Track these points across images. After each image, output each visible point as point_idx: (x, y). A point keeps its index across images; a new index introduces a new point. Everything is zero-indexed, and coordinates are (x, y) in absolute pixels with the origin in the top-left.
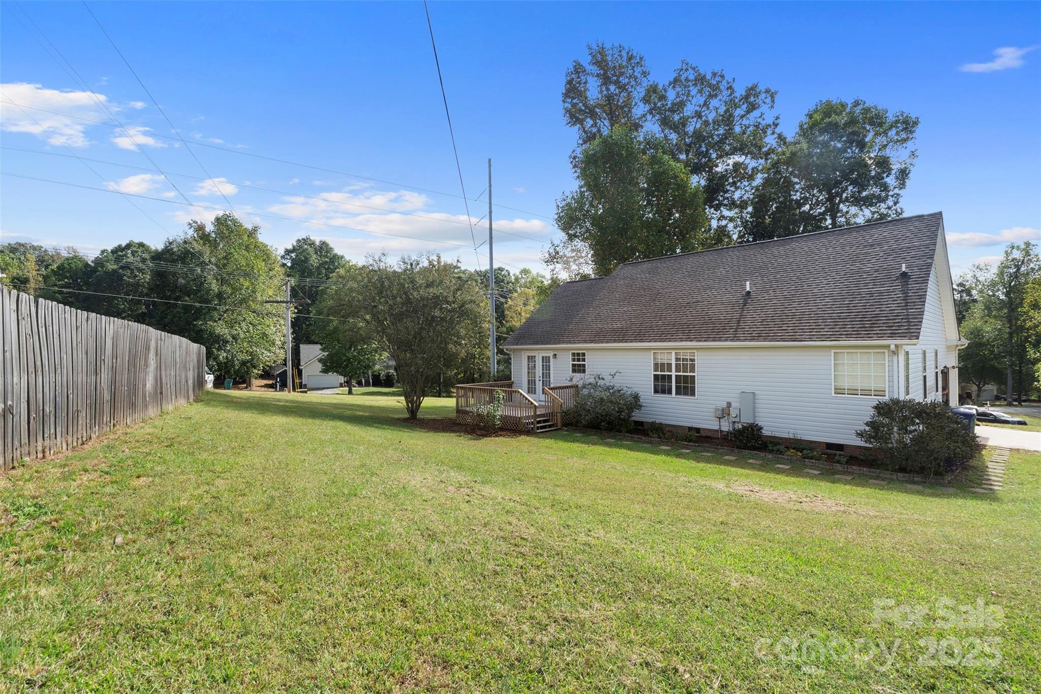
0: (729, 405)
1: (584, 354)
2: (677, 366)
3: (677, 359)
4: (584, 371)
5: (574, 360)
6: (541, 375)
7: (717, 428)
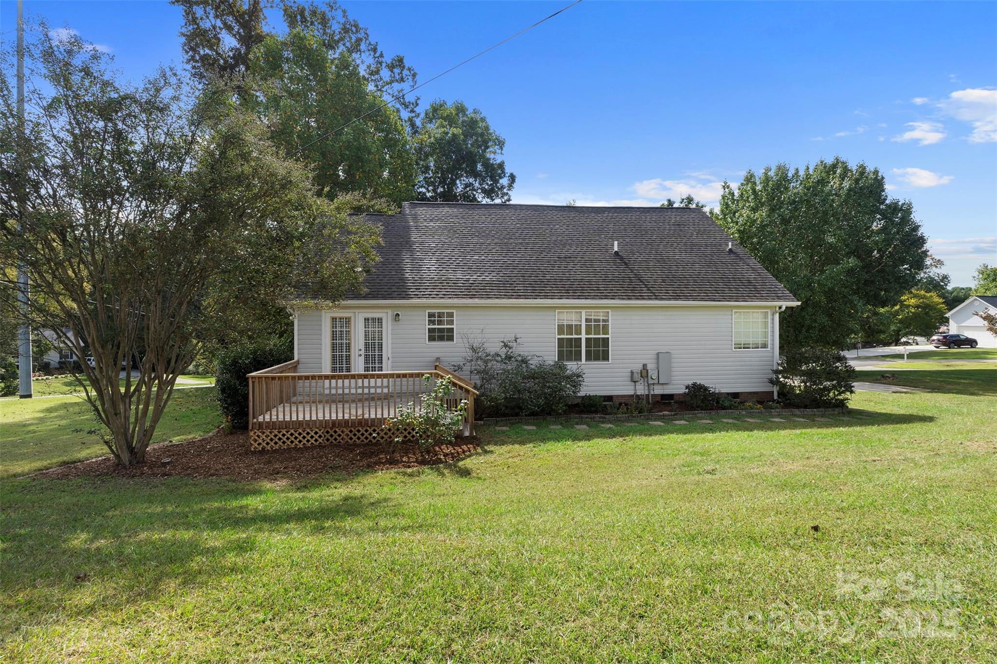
0: (645, 366)
1: (451, 315)
2: (588, 328)
3: (587, 320)
4: (451, 338)
5: (431, 322)
6: (362, 347)
7: (632, 393)
